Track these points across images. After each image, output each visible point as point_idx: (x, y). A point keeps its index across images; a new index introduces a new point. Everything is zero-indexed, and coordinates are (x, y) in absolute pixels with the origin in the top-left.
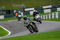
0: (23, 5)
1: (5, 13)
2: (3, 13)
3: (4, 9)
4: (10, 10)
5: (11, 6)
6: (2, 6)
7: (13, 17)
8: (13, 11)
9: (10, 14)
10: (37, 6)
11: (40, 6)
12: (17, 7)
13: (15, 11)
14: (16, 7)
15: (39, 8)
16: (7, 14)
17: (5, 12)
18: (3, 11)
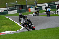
2: (16, 8)
3: (17, 5)
4: (23, 5)
5: (24, 1)
6: (15, 1)
7: (26, 12)
9: (23, 9)
11: (53, 1)
14: (28, 2)
15: (51, 4)
17: (18, 7)
18: (16, 6)
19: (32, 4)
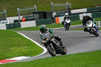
0: (67, 3)
1: (38, 17)
2: (33, 16)
3: (36, 11)
4: (46, 12)
5: (49, 5)
6: (33, 5)
7: (51, 24)
8: (52, 13)
9: (46, 18)
10: (92, 5)
12: (58, 6)
13: (54, 14)
14: (56, 6)
15: (95, 9)
16: (40, 18)
17: (38, 15)
18: (34, 13)
19: (61, 11)
